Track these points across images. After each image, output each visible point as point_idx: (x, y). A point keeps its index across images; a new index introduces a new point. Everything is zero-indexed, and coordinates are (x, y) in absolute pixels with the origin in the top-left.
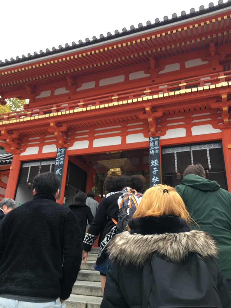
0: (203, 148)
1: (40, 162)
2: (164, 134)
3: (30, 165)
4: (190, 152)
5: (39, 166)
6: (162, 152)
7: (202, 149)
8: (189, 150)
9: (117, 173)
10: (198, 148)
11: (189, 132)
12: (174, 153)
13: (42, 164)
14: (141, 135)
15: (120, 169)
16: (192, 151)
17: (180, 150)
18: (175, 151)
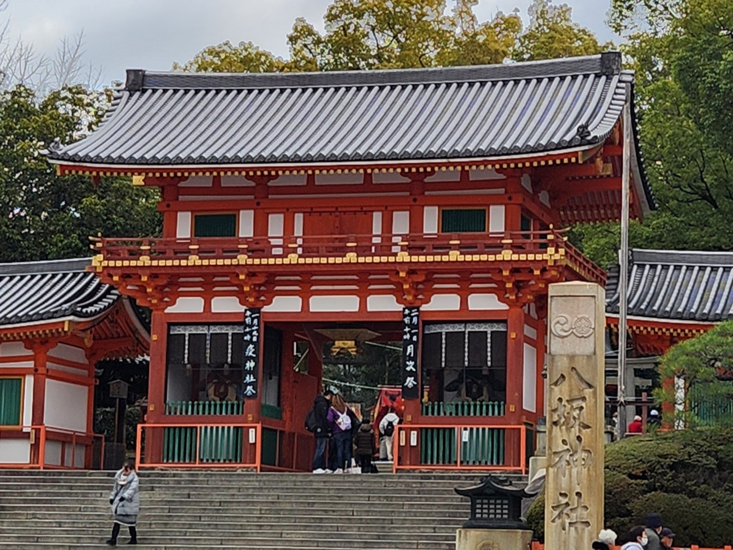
0: (483, 328)
1: (207, 327)
2: (427, 301)
3: (187, 331)
4: (464, 333)
5: (205, 334)
6: (423, 330)
7: (482, 330)
8: (463, 330)
9: (350, 350)
10: (476, 328)
11: (464, 302)
12: (441, 333)
13: (211, 332)
14: (393, 298)
15: (353, 342)
16: (467, 332)
17: (450, 329)
18: (445, 329)
